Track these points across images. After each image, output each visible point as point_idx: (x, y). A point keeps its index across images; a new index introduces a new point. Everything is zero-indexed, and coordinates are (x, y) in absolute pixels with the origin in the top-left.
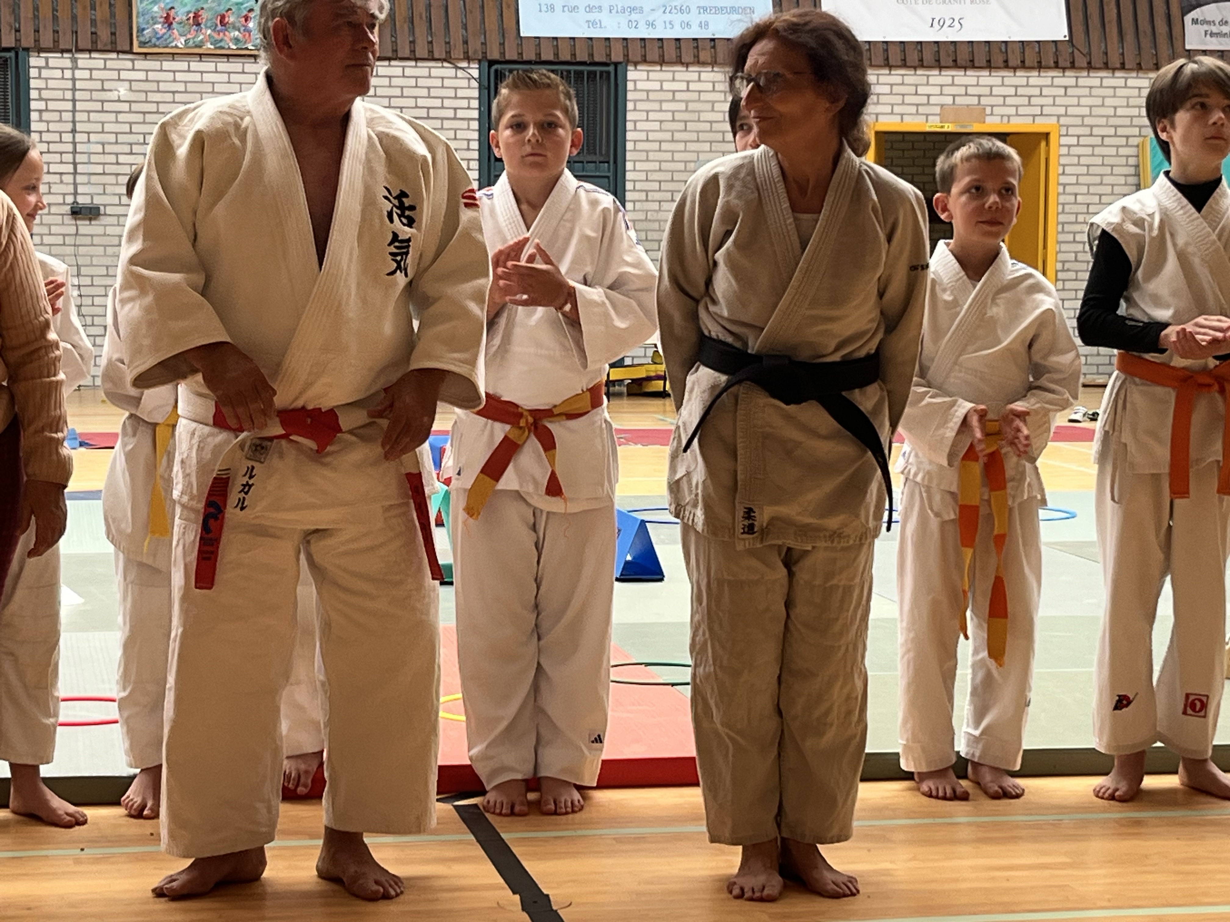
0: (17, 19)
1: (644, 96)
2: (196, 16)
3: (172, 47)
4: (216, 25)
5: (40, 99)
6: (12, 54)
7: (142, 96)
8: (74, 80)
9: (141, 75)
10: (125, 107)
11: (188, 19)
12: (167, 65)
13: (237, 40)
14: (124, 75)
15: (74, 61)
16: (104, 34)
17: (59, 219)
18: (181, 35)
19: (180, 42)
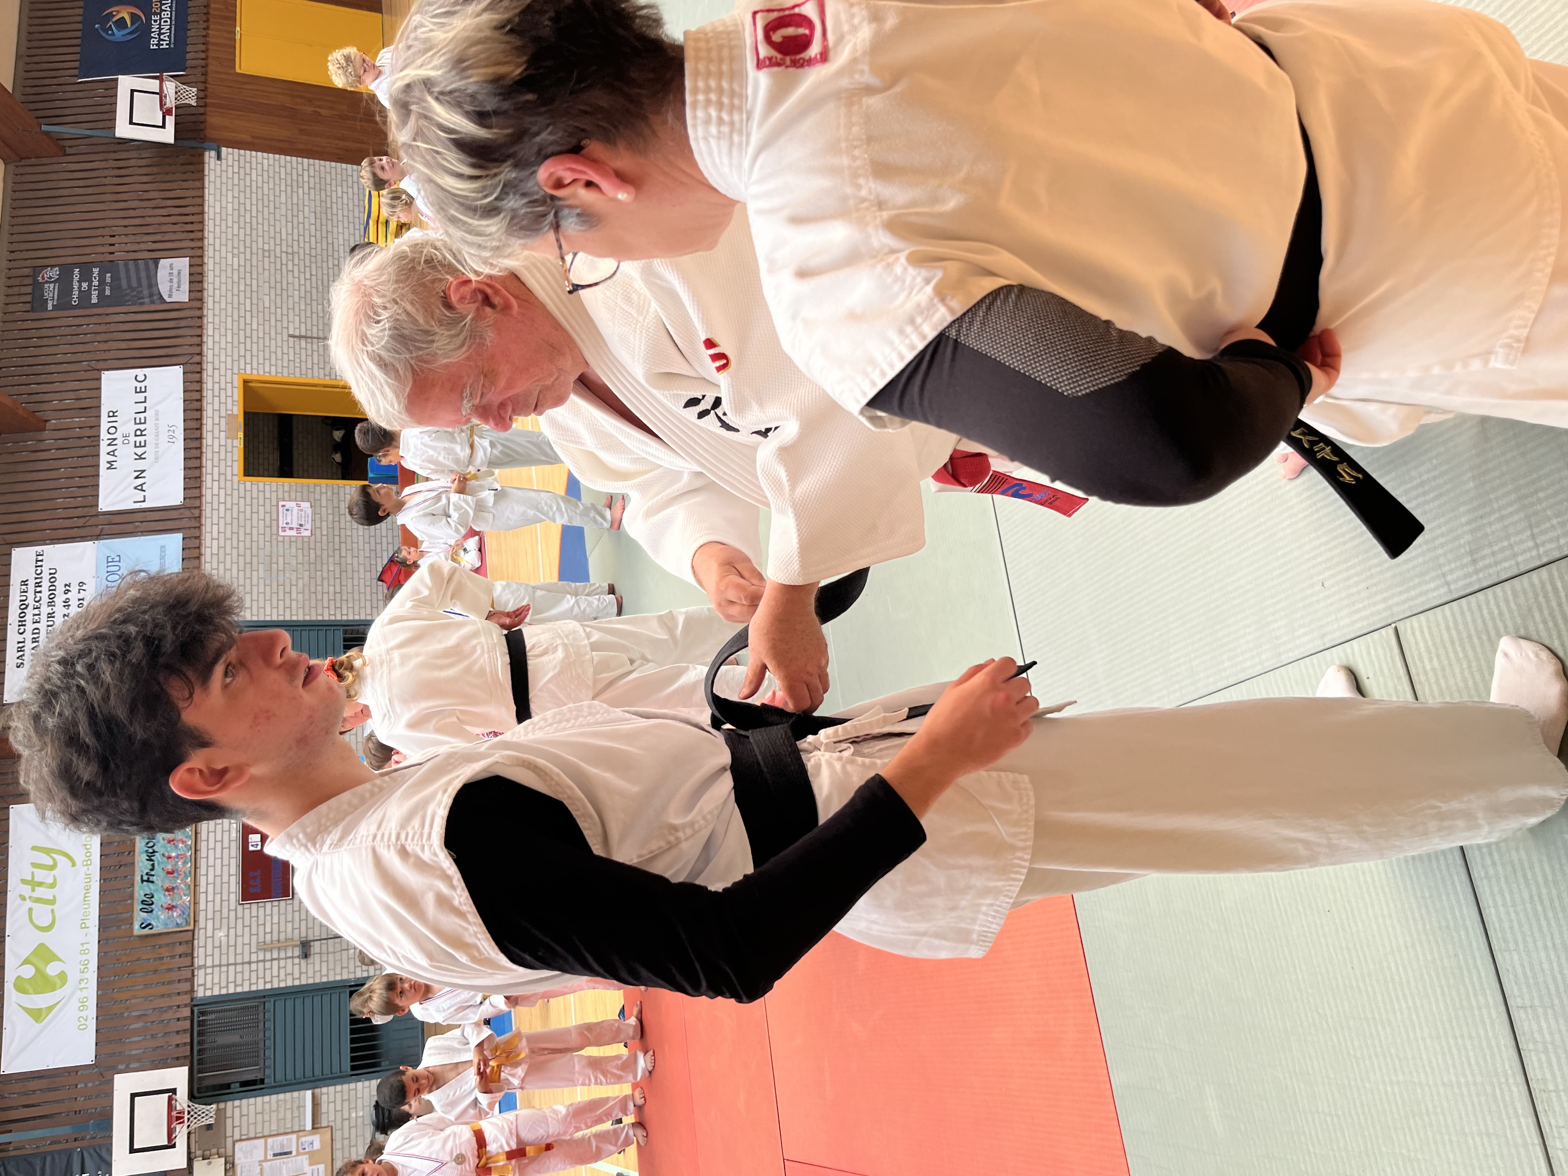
0: (170, 1007)
2: (168, 890)
3: (190, 904)
5: (227, 987)
6: (196, 1009)
7: (225, 921)
8: (213, 966)
9: (210, 923)
10: (232, 931)
11: (169, 895)
12: (202, 906)
13: (185, 863)
14: (209, 934)
15: (200, 967)
16: (180, 949)
17: (310, 967)
18: (181, 899)
19: (187, 899)
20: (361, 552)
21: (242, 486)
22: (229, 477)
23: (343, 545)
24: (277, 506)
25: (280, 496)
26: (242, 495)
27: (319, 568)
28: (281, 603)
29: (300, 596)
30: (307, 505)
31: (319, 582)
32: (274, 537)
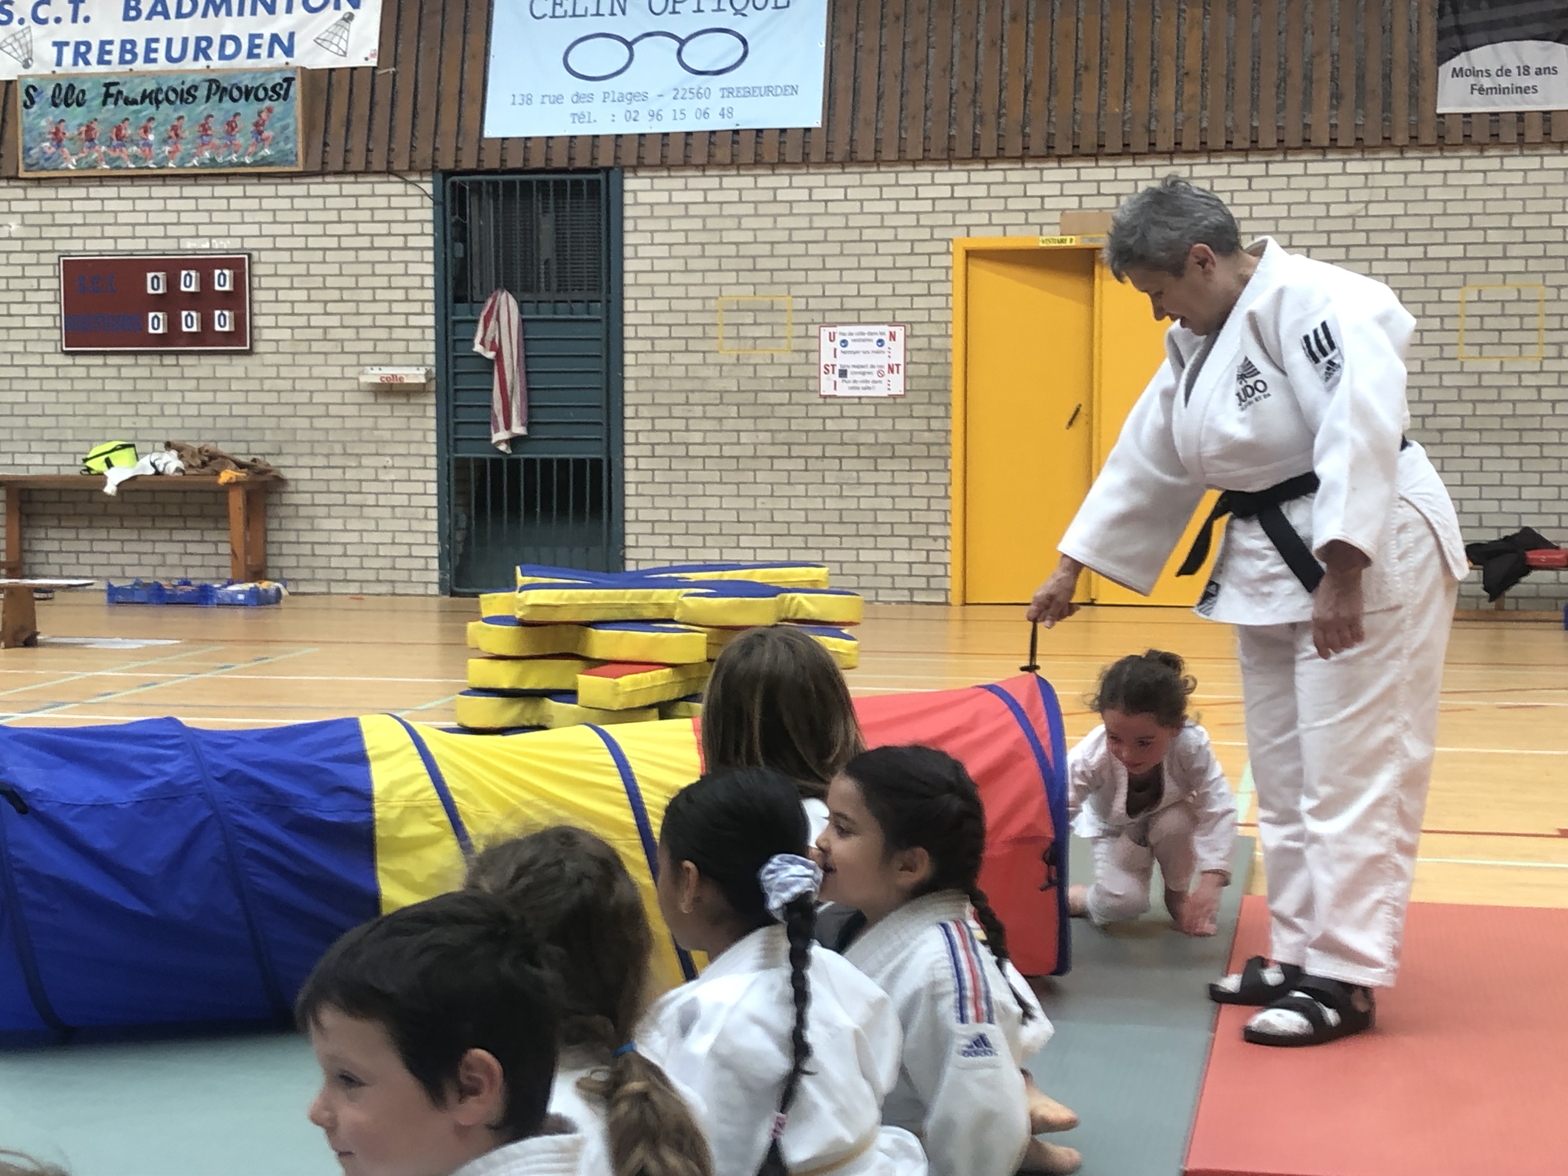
1: (645, 211)
2: (89, 129)
3: (63, 169)
4: (112, 139)
7: (35, 232)
9: (33, 206)
10: (17, 245)
11: (80, 134)
12: (63, 193)
13: (135, 158)
14: (16, 206)
18: (72, 155)
19: (71, 164)
20: (784, 503)
21: (942, 247)
22: (961, 219)
23: (800, 464)
24: (894, 323)
25: (918, 330)
26: (919, 248)
27: (744, 411)
28: (664, 332)
29: (680, 371)
30: (898, 387)
31: (711, 411)
32: (818, 317)
